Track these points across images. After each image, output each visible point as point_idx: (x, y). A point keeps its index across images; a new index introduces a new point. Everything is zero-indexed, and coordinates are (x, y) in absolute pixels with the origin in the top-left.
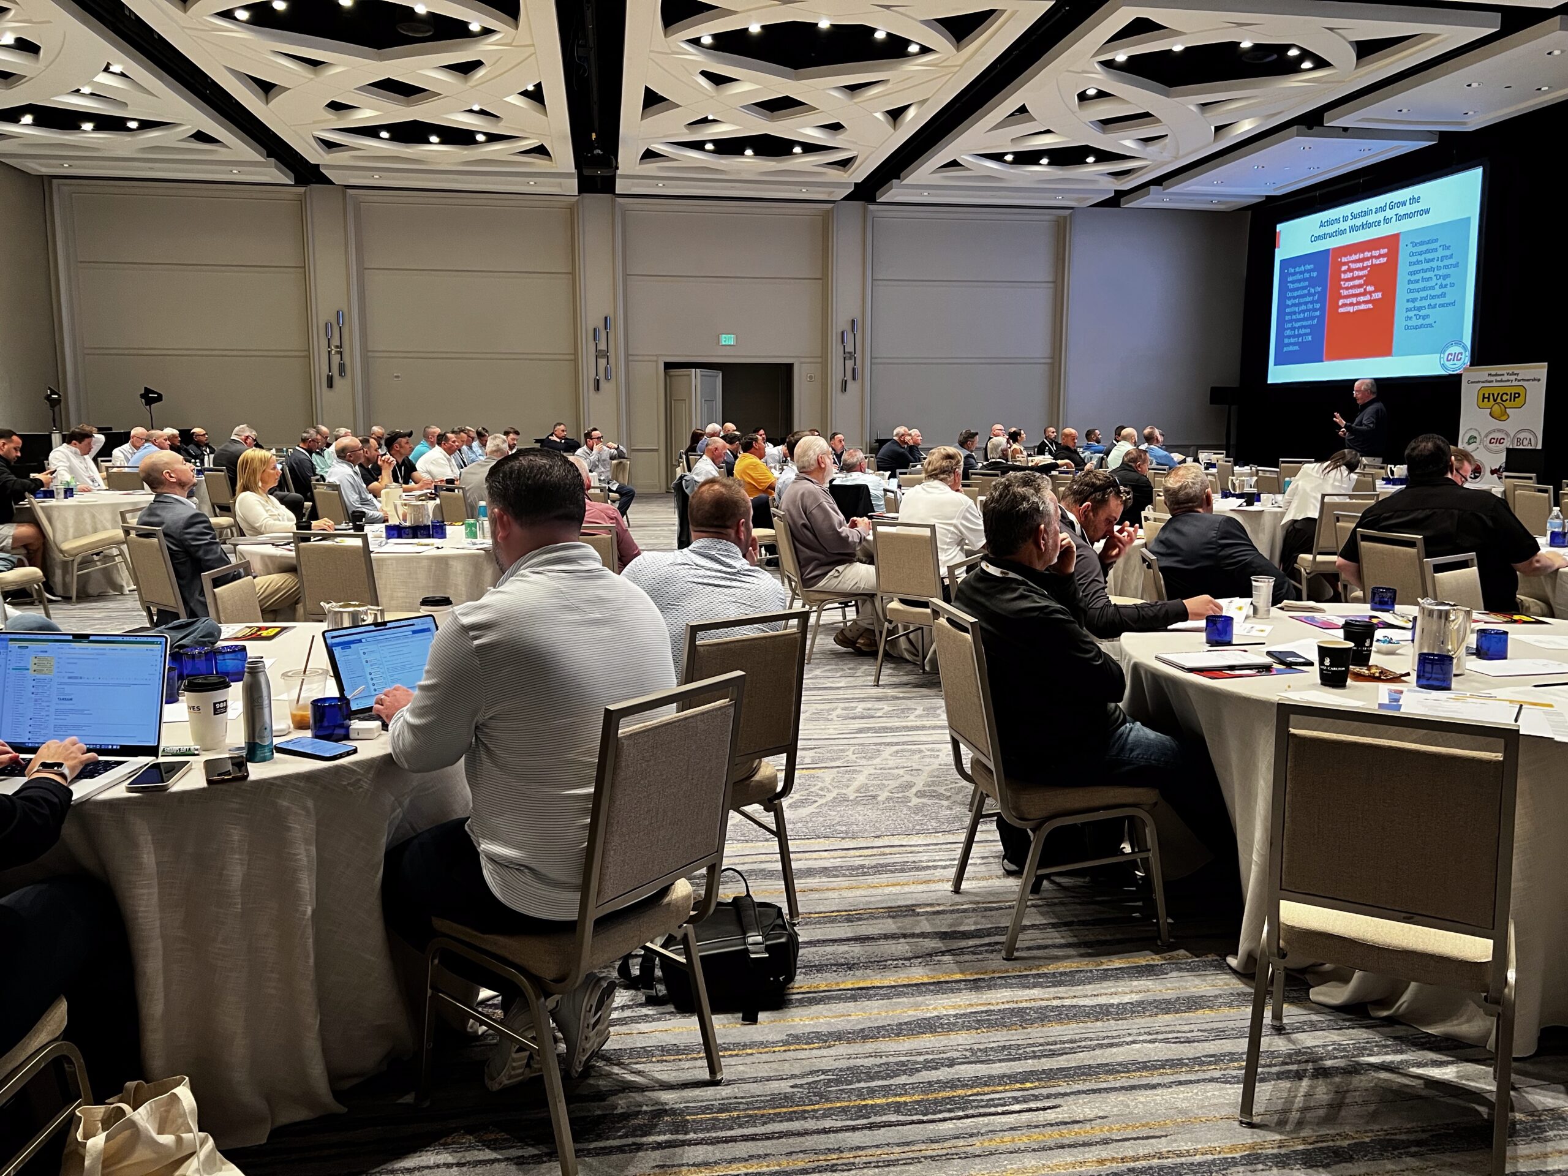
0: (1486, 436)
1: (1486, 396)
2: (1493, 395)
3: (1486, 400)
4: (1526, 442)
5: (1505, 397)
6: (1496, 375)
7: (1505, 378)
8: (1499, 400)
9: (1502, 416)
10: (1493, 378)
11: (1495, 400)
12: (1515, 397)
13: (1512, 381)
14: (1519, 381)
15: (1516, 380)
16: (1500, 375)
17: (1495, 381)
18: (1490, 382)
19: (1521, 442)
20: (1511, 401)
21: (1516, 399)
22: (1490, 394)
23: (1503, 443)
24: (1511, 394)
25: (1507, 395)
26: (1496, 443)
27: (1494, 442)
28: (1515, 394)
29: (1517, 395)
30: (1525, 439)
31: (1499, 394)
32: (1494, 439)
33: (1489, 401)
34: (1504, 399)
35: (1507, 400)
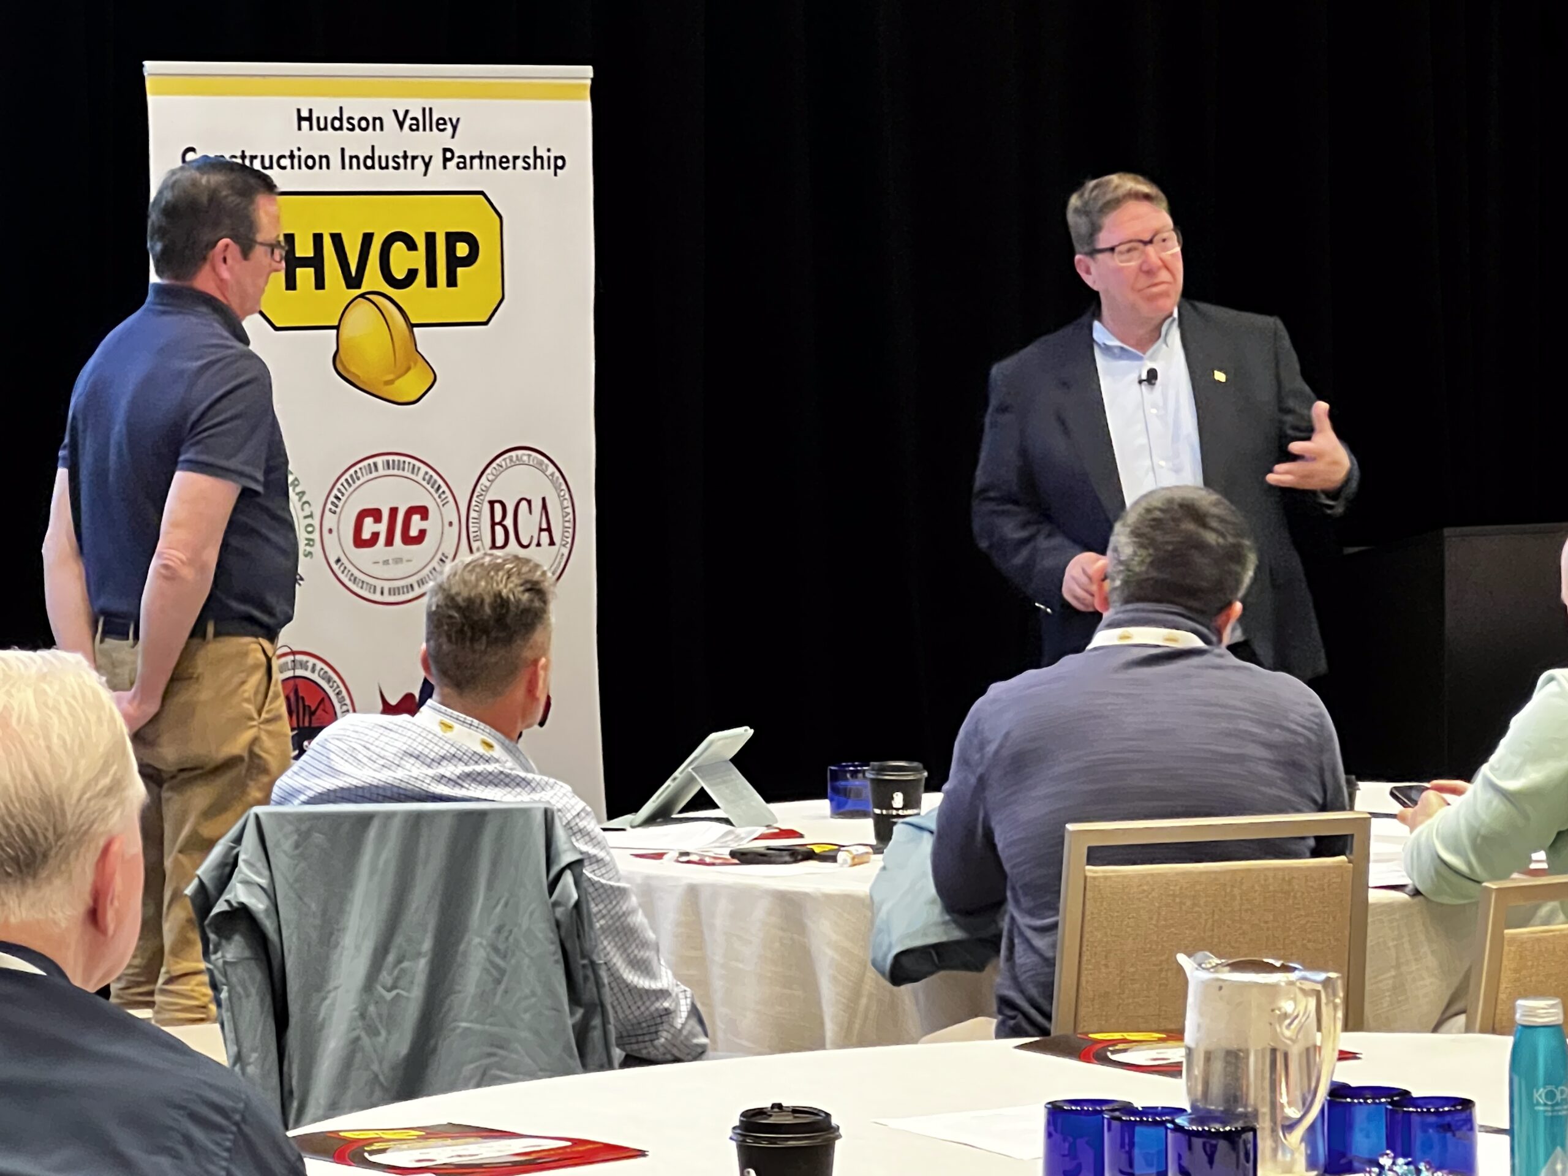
0: (334, 500)
1: (304, 249)
2: (337, 239)
3: (306, 275)
4: (529, 524)
5: (402, 260)
7: (391, 141)
8: (373, 279)
9: (400, 373)
10: (331, 143)
11: (353, 282)
12: (454, 262)
13: (427, 165)
14: (463, 164)
15: (447, 155)
16: (366, 124)
17: (335, 161)
18: (312, 162)
19: (509, 522)
20: (432, 282)
21: (459, 270)
22: (318, 238)
23: (423, 533)
24: (430, 238)
25: (411, 245)
26: (389, 542)
27: (375, 536)
28: (452, 238)
29: (462, 250)
30: (524, 504)
31: (368, 238)
32: (376, 514)
33: (320, 284)
34: (399, 274)
35: (412, 274)
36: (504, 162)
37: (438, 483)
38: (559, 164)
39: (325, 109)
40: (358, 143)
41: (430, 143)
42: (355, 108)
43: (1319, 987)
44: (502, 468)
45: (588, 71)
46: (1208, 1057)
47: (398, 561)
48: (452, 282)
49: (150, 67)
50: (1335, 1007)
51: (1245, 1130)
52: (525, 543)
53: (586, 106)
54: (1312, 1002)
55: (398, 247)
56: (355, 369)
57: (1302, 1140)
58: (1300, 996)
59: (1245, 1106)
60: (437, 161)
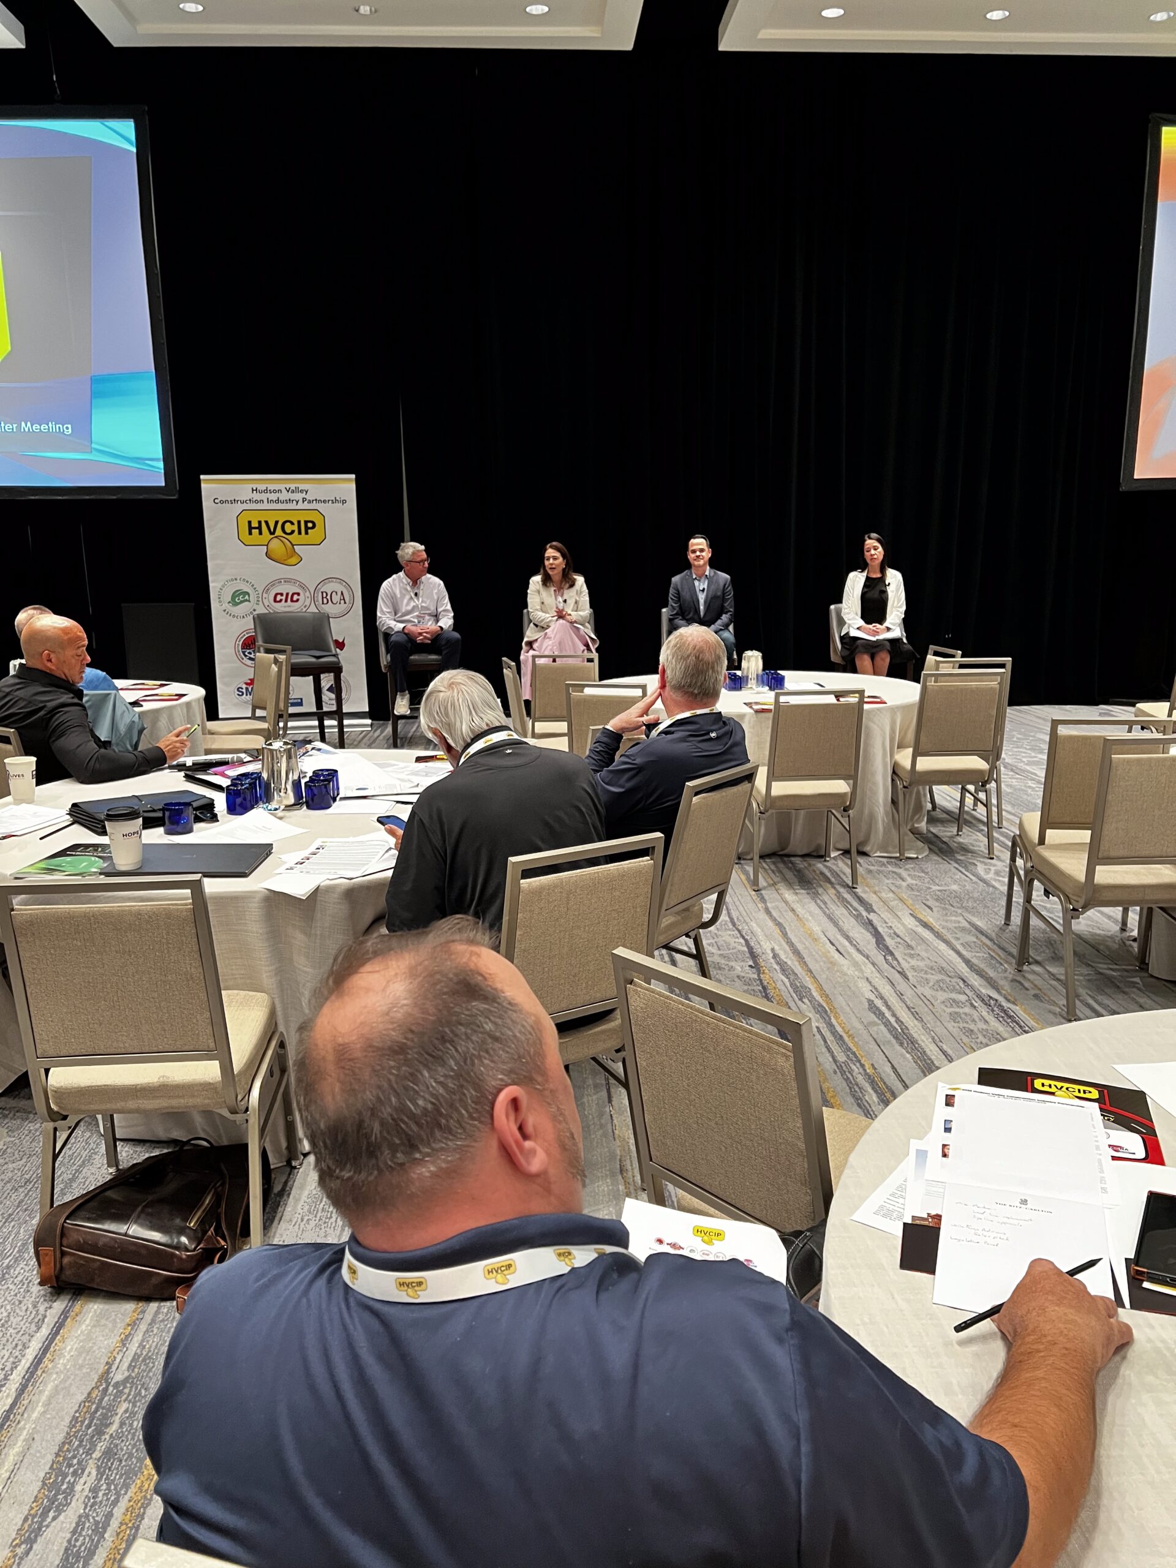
0: (267, 590)
1: (255, 524)
2: (266, 522)
3: (255, 532)
4: (336, 598)
5: (288, 528)
6: (266, 491)
7: (284, 496)
8: (279, 532)
9: (289, 557)
10: (264, 496)
11: (272, 533)
12: (307, 528)
13: (297, 502)
14: (309, 502)
15: (304, 500)
16: (275, 491)
17: (266, 501)
18: (257, 502)
19: (329, 597)
20: (300, 533)
21: (309, 531)
22: (260, 522)
23: (297, 600)
24: (299, 522)
25: (292, 523)
26: (286, 601)
27: (281, 600)
28: (306, 522)
29: (310, 525)
30: (334, 594)
31: (277, 522)
32: (282, 594)
33: (260, 533)
34: (288, 531)
35: (293, 532)
36: (324, 501)
37: (303, 586)
38: (344, 502)
39: (262, 487)
40: (273, 497)
41: (299, 496)
42: (271, 487)
44: (325, 584)
45: (353, 476)
47: (289, 606)
48: (307, 533)
49: (202, 477)
52: (335, 602)
53: (354, 486)
55: (288, 524)
56: (273, 556)
60: (301, 501)
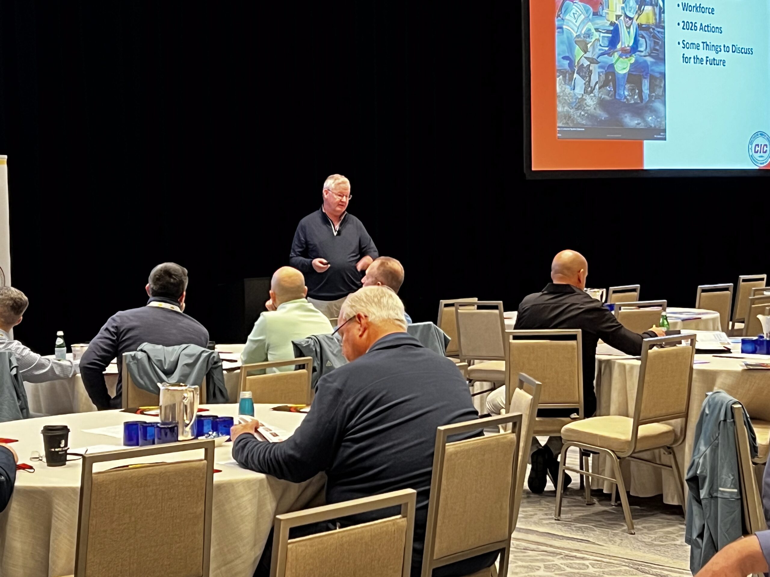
43: (193, 390)
45: (6, 157)
46: (166, 408)
50: (198, 394)
51: (175, 427)
53: (5, 166)
54: (192, 393)
57: (190, 428)
58: (189, 393)
59: (175, 420)
